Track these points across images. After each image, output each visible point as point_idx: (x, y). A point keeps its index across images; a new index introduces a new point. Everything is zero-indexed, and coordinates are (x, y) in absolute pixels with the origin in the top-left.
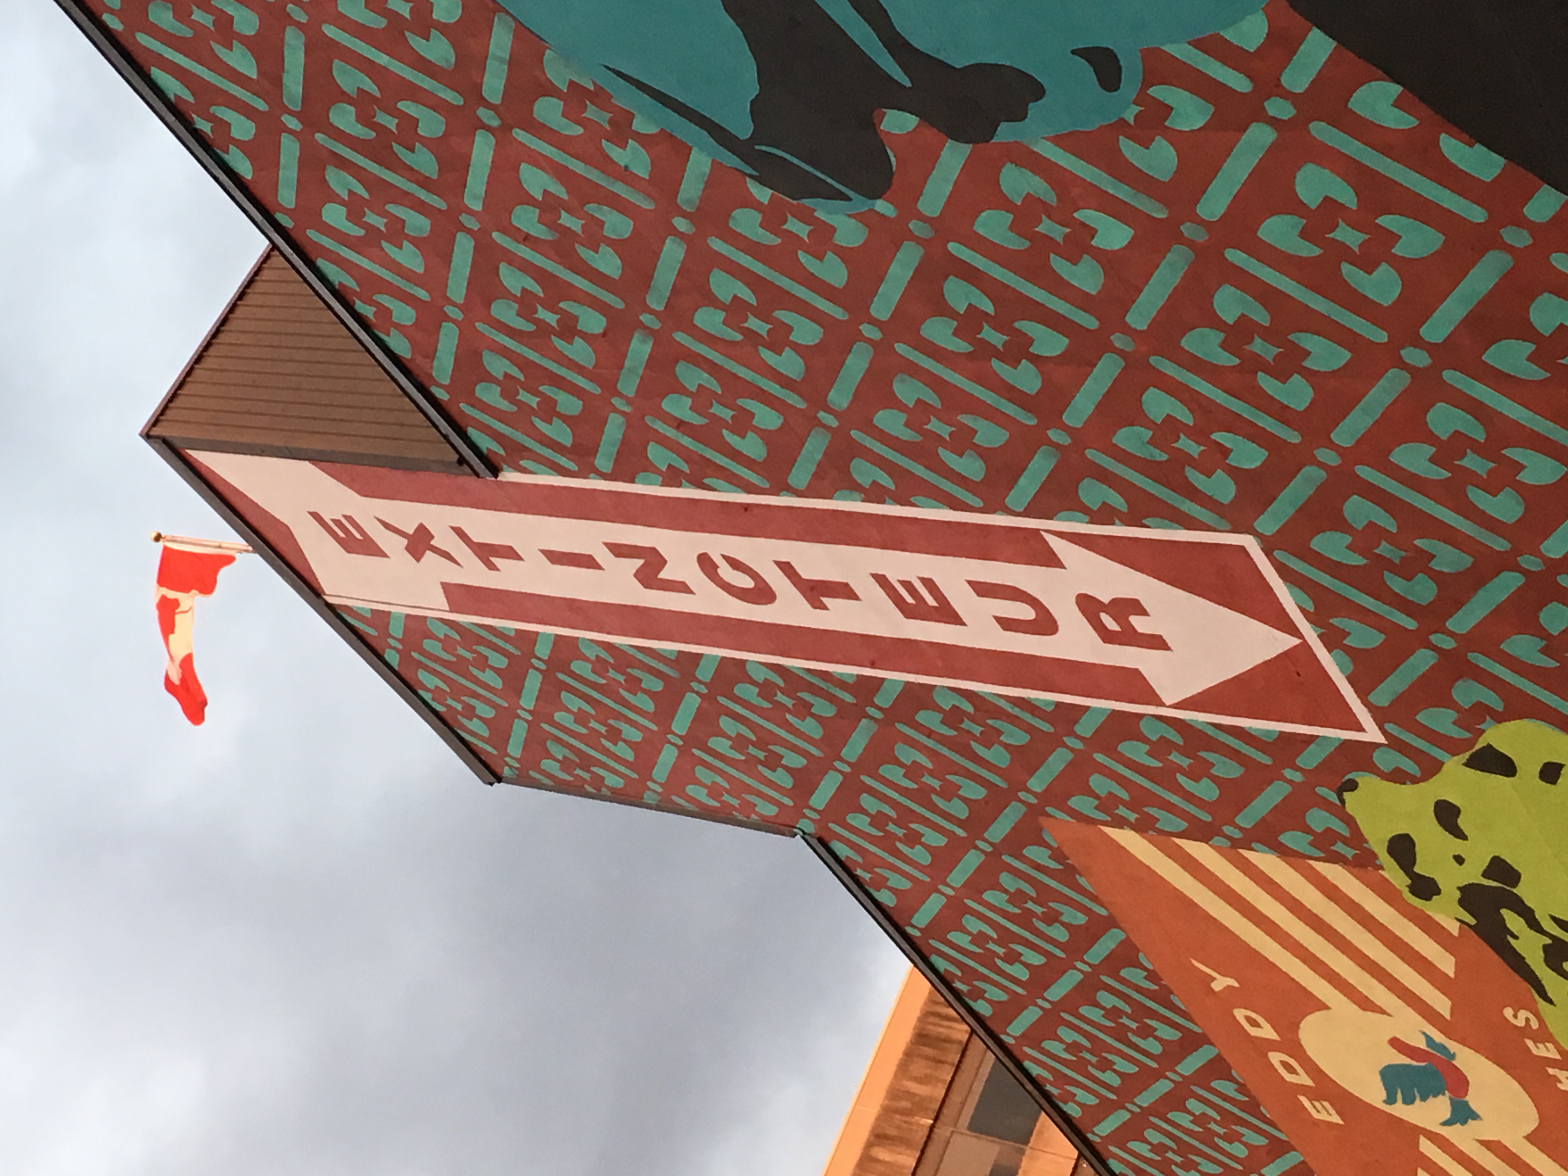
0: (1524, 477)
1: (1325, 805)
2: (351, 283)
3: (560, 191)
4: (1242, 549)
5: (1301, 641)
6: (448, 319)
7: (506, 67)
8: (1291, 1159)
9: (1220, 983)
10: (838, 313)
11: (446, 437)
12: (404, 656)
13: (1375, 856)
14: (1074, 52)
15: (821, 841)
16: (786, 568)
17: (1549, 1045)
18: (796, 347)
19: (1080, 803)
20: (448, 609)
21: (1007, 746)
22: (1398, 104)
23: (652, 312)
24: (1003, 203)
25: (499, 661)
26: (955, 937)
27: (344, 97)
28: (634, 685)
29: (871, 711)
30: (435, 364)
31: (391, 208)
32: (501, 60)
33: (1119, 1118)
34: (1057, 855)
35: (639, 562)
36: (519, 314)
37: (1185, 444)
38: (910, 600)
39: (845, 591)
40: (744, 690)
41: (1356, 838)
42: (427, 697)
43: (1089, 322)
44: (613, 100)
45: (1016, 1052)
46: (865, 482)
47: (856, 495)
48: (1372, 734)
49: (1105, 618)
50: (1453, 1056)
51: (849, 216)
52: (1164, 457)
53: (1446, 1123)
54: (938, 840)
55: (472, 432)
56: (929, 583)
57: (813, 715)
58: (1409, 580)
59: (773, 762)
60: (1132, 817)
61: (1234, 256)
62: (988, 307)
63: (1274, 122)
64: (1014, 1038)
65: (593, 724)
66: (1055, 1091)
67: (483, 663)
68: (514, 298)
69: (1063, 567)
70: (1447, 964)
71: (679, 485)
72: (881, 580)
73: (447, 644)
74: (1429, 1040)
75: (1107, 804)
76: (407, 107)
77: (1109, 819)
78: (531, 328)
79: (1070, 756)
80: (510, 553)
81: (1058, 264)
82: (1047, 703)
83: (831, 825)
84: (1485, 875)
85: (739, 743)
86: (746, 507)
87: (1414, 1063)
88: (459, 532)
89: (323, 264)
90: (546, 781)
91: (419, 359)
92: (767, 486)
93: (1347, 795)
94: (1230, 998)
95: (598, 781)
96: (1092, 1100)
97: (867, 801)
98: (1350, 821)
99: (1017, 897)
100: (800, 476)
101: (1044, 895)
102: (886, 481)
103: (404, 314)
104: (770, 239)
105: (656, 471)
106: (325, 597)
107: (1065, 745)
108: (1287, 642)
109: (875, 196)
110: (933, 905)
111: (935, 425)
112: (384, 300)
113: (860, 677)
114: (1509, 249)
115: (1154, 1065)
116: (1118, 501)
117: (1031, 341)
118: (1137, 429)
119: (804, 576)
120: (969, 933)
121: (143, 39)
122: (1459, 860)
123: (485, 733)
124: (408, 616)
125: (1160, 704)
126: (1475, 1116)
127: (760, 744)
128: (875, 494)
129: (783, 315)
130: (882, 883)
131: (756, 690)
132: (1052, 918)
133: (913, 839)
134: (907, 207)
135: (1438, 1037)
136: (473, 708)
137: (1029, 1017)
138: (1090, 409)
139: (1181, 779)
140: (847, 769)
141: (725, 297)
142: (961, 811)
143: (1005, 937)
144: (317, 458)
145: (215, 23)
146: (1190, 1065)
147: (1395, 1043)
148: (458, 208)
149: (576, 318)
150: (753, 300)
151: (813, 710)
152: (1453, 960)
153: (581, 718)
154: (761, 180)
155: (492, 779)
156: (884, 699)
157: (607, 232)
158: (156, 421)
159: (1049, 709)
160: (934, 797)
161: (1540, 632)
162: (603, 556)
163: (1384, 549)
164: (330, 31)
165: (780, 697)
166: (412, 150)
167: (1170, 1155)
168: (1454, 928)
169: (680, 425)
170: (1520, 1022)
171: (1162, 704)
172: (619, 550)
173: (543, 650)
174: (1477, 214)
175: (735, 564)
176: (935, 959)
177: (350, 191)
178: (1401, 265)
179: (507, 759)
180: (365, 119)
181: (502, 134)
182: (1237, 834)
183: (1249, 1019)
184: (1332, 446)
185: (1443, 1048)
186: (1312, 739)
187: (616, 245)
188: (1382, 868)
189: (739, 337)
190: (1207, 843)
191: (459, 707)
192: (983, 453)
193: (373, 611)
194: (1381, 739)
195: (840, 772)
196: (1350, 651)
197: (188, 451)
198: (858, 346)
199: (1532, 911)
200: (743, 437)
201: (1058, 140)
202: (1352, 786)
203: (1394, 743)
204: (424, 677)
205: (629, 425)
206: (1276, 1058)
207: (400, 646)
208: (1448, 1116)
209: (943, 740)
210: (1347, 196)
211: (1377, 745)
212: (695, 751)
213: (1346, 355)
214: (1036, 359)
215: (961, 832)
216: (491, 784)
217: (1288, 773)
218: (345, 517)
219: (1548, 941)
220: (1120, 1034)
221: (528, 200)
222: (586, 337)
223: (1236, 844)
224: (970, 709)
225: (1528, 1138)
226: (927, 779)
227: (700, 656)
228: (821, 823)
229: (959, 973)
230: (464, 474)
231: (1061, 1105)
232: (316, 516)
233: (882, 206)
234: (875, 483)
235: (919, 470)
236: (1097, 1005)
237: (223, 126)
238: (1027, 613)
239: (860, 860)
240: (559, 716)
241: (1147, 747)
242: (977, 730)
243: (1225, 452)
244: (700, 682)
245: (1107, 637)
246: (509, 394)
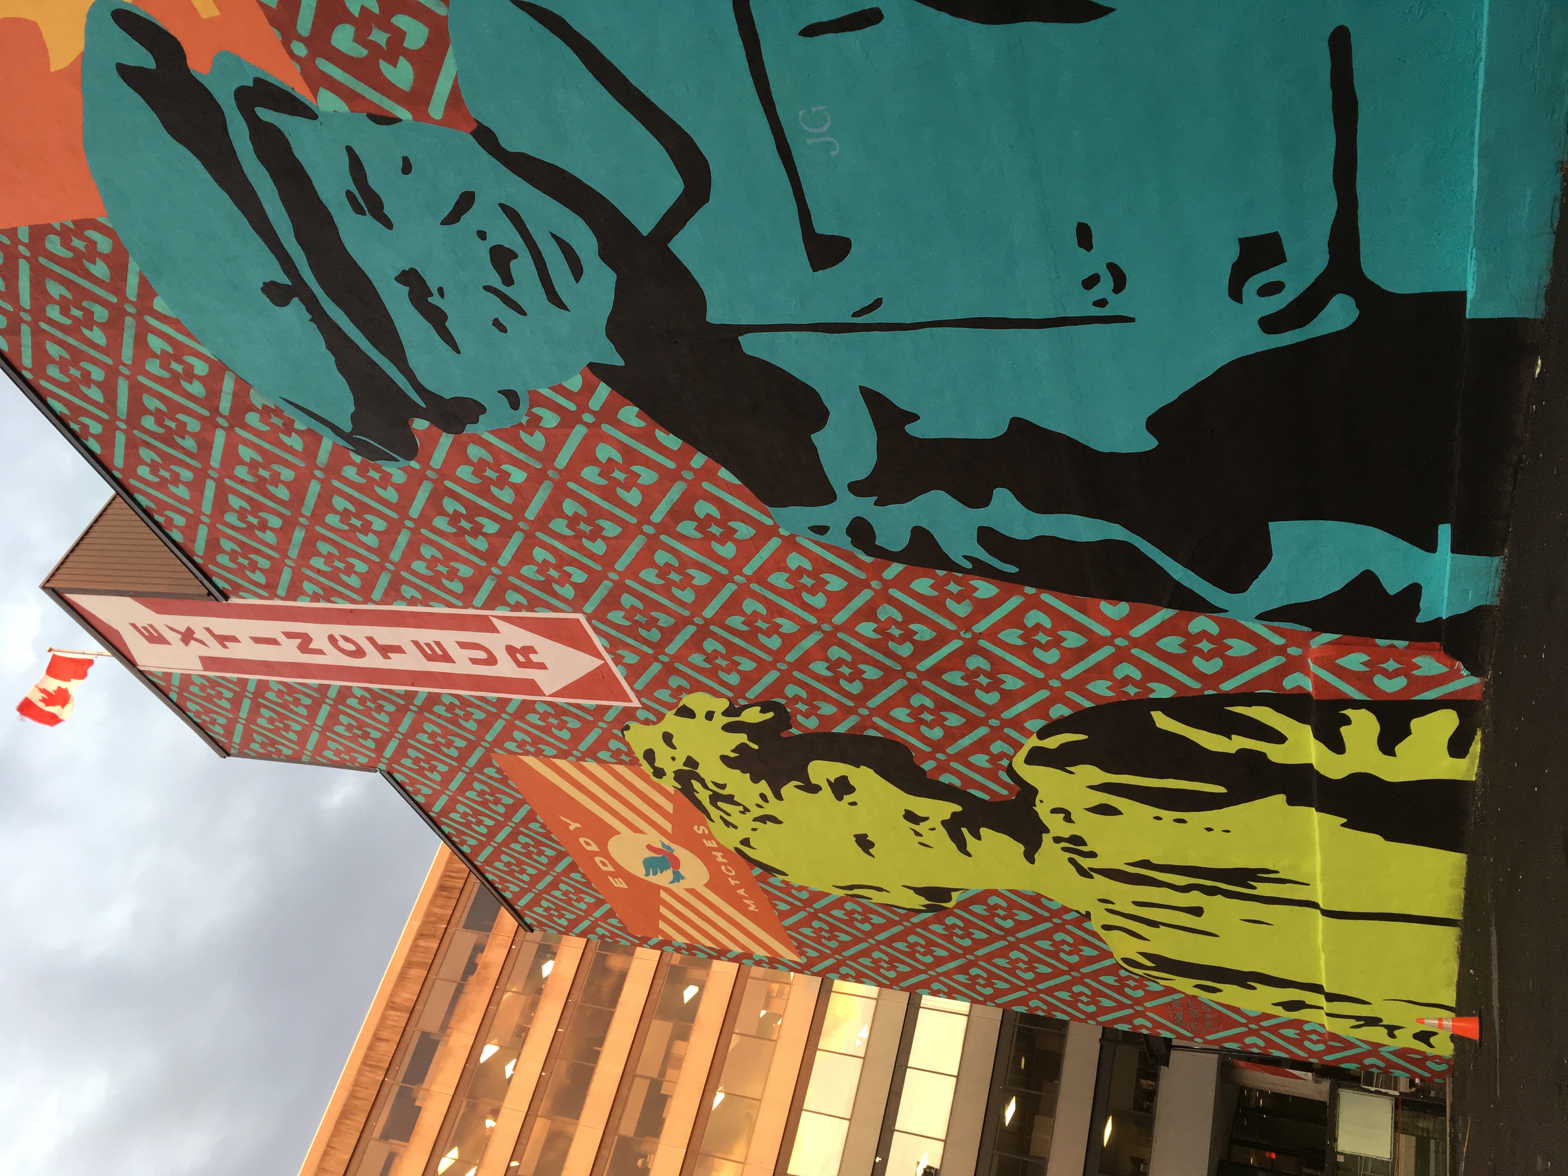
0: (695, 582)
1: (617, 738)
2: (153, 506)
3: (259, 458)
4: (578, 620)
5: (603, 662)
6: (203, 523)
7: (230, 397)
8: (606, 907)
9: (573, 826)
10: (394, 515)
11: (201, 582)
12: (180, 695)
13: (638, 760)
14: (499, 392)
15: (389, 773)
16: (371, 640)
17: (713, 841)
18: (375, 533)
19: (510, 745)
20: (202, 669)
21: (475, 720)
22: (638, 416)
23: (304, 516)
24: (468, 461)
25: (228, 694)
26: (453, 815)
27: (149, 412)
28: (297, 702)
29: (412, 707)
30: (196, 545)
31: (173, 467)
32: (228, 394)
33: (529, 897)
34: (499, 771)
35: (300, 640)
36: (239, 519)
37: (552, 572)
38: (429, 652)
39: (398, 650)
40: (352, 702)
41: (630, 753)
42: (191, 715)
43: (508, 517)
44: (285, 414)
45: (482, 870)
46: (408, 596)
47: (403, 602)
48: (636, 703)
49: (519, 656)
50: (673, 851)
51: (399, 469)
52: (544, 579)
53: (671, 883)
54: (443, 768)
55: (214, 579)
56: (438, 644)
57: (384, 711)
58: (649, 631)
59: (366, 736)
60: (532, 750)
61: (571, 485)
62: (463, 510)
63: (586, 424)
64: (481, 862)
65: (277, 724)
66: (500, 887)
67: (220, 696)
68: (235, 511)
69: (499, 632)
70: (669, 807)
71: (318, 601)
72: (416, 643)
73: (202, 688)
74: (663, 844)
75: (521, 744)
76: (181, 417)
77: (522, 752)
78: (245, 526)
79: (504, 723)
80: (234, 639)
81: (494, 490)
82: (493, 698)
83: (395, 766)
84: (684, 765)
85: (349, 727)
86: (351, 611)
87: (656, 855)
88: (208, 630)
89: (138, 497)
90: (253, 754)
91: (188, 544)
92: (361, 599)
93: (625, 732)
94: (578, 833)
95: (279, 752)
96: (516, 889)
97: (411, 752)
98: (627, 744)
99: (481, 793)
100: (377, 594)
101: (494, 791)
102: (418, 596)
103: (180, 521)
104: (361, 480)
105: (307, 594)
106: (139, 667)
107: (501, 718)
108: (598, 663)
109: (410, 458)
110: (442, 801)
111: (441, 568)
112: (169, 513)
113: (406, 691)
114: (685, 480)
115: (544, 869)
116: (523, 601)
117: (483, 526)
118: (532, 566)
119: (380, 643)
120: (459, 813)
121: (43, 383)
122: (673, 759)
123: (221, 731)
124: (182, 675)
125: (544, 695)
126: (683, 878)
127: (360, 728)
128: (413, 601)
129: (368, 517)
130: (418, 792)
131: (357, 701)
132: (497, 802)
133: (433, 769)
134: (426, 465)
135: (667, 842)
136: (215, 720)
137: (488, 850)
138: (509, 558)
139: (554, 730)
140: (401, 737)
141: (340, 508)
142: (454, 753)
143: (476, 813)
144: (135, 595)
145: (82, 375)
146: (560, 867)
147: (649, 847)
148: (207, 466)
149: (267, 521)
150: (353, 510)
151: (385, 709)
152: (672, 806)
153: (271, 721)
154: (356, 452)
155: (225, 755)
156: (418, 701)
157: (282, 478)
158: (48, 581)
159: (495, 701)
160: (442, 748)
161: (704, 652)
162: (282, 639)
163: (638, 617)
164: (142, 379)
165: (369, 704)
166: (183, 438)
167: (552, 912)
168: (672, 791)
169: (319, 572)
170: (701, 832)
171: (545, 696)
172: (289, 635)
173: (251, 687)
174: (671, 465)
175: (346, 639)
176: (444, 828)
177: (152, 459)
178: (642, 488)
179: (233, 744)
180: (159, 423)
181: (229, 430)
182: (579, 754)
183: (586, 842)
184: (615, 571)
185: (669, 847)
186: (610, 707)
187: (287, 484)
188: (641, 765)
189: (347, 528)
190: (565, 759)
191: (208, 719)
192: (463, 580)
193: (164, 673)
194: (640, 706)
195: (398, 739)
196: (625, 665)
197: (67, 595)
198: (404, 531)
199: (704, 780)
200: (349, 576)
201: (494, 432)
202: (627, 728)
203: (646, 707)
204: (191, 706)
205: (293, 573)
206: (598, 860)
207: (177, 690)
208: (671, 879)
209: (446, 720)
210: (618, 457)
211: (637, 708)
212: (328, 733)
213: (621, 529)
214: (485, 535)
215: (455, 764)
216: (225, 758)
217: (601, 724)
218: (149, 625)
219: (711, 793)
220: (528, 855)
221: (242, 463)
222: (272, 530)
223: (579, 759)
224: (458, 703)
225: (705, 885)
226: (439, 739)
227: (329, 686)
228: (389, 765)
229: (455, 833)
230: (211, 600)
231: (502, 893)
232: (133, 625)
233: (414, 464)
234: (413, 597)
235: (433, 589)
236: (519, 843)
237: (85, 427)
238: (482, 655)
239: (408, 782)
240: (260, 721)
241: (538, 716)
242: (461, 713)
243: (570, 575)
244: (330, 699)
245: (520, 664)
246: (233, 559)
